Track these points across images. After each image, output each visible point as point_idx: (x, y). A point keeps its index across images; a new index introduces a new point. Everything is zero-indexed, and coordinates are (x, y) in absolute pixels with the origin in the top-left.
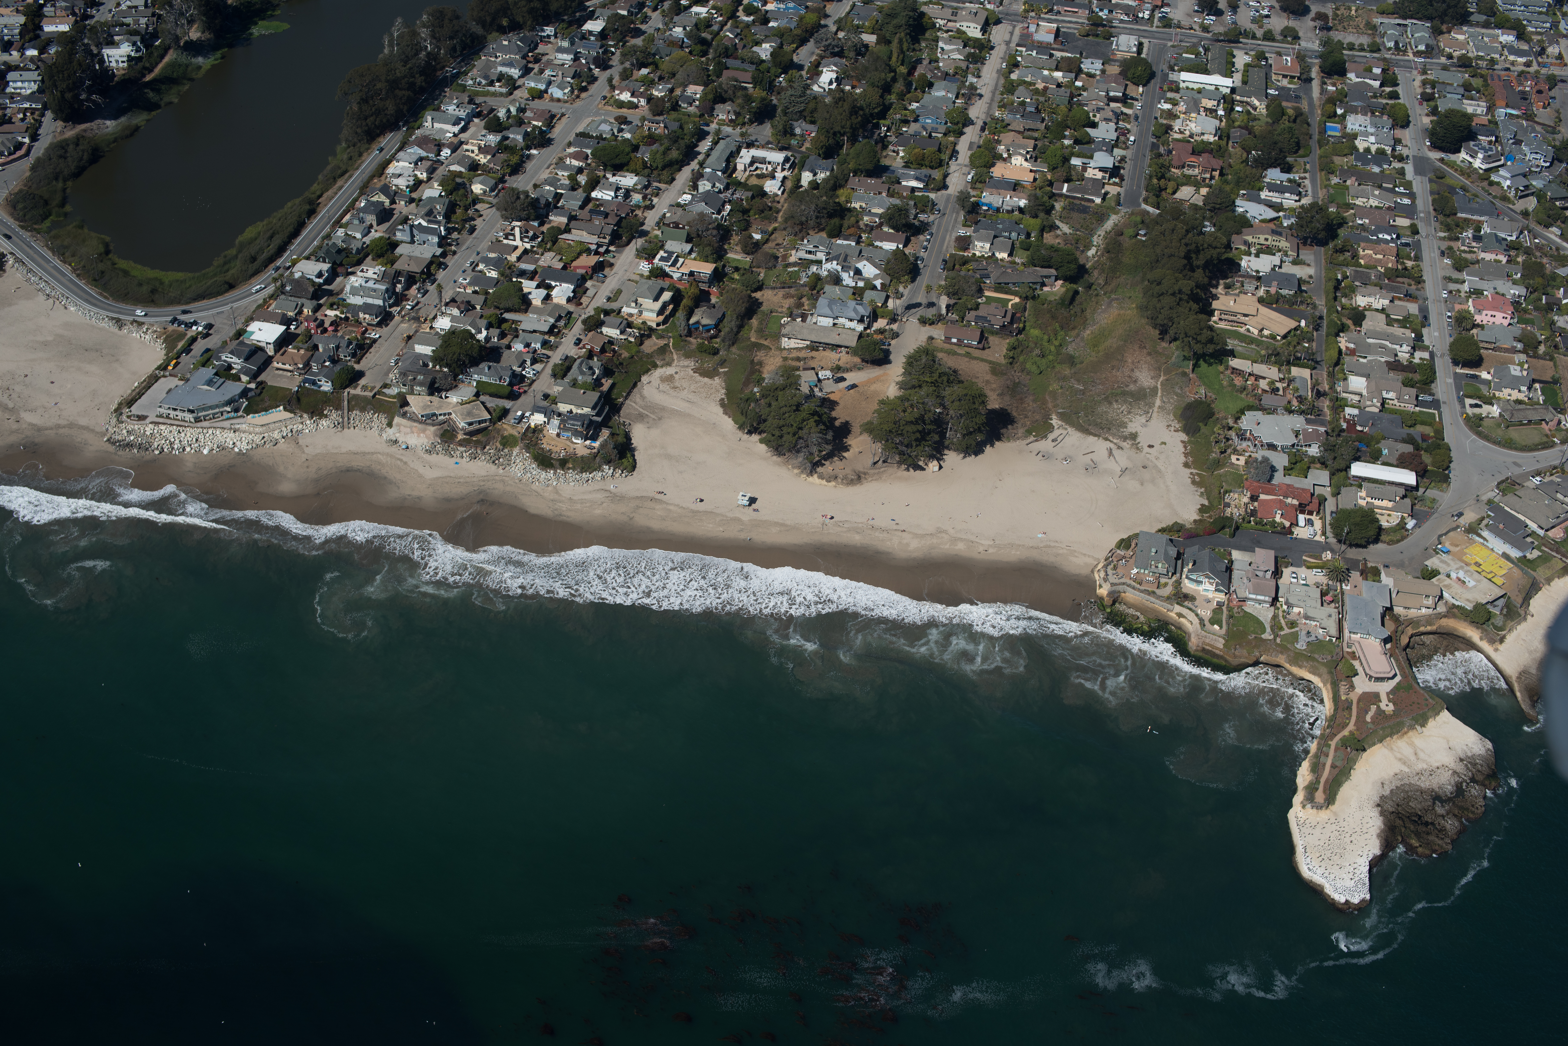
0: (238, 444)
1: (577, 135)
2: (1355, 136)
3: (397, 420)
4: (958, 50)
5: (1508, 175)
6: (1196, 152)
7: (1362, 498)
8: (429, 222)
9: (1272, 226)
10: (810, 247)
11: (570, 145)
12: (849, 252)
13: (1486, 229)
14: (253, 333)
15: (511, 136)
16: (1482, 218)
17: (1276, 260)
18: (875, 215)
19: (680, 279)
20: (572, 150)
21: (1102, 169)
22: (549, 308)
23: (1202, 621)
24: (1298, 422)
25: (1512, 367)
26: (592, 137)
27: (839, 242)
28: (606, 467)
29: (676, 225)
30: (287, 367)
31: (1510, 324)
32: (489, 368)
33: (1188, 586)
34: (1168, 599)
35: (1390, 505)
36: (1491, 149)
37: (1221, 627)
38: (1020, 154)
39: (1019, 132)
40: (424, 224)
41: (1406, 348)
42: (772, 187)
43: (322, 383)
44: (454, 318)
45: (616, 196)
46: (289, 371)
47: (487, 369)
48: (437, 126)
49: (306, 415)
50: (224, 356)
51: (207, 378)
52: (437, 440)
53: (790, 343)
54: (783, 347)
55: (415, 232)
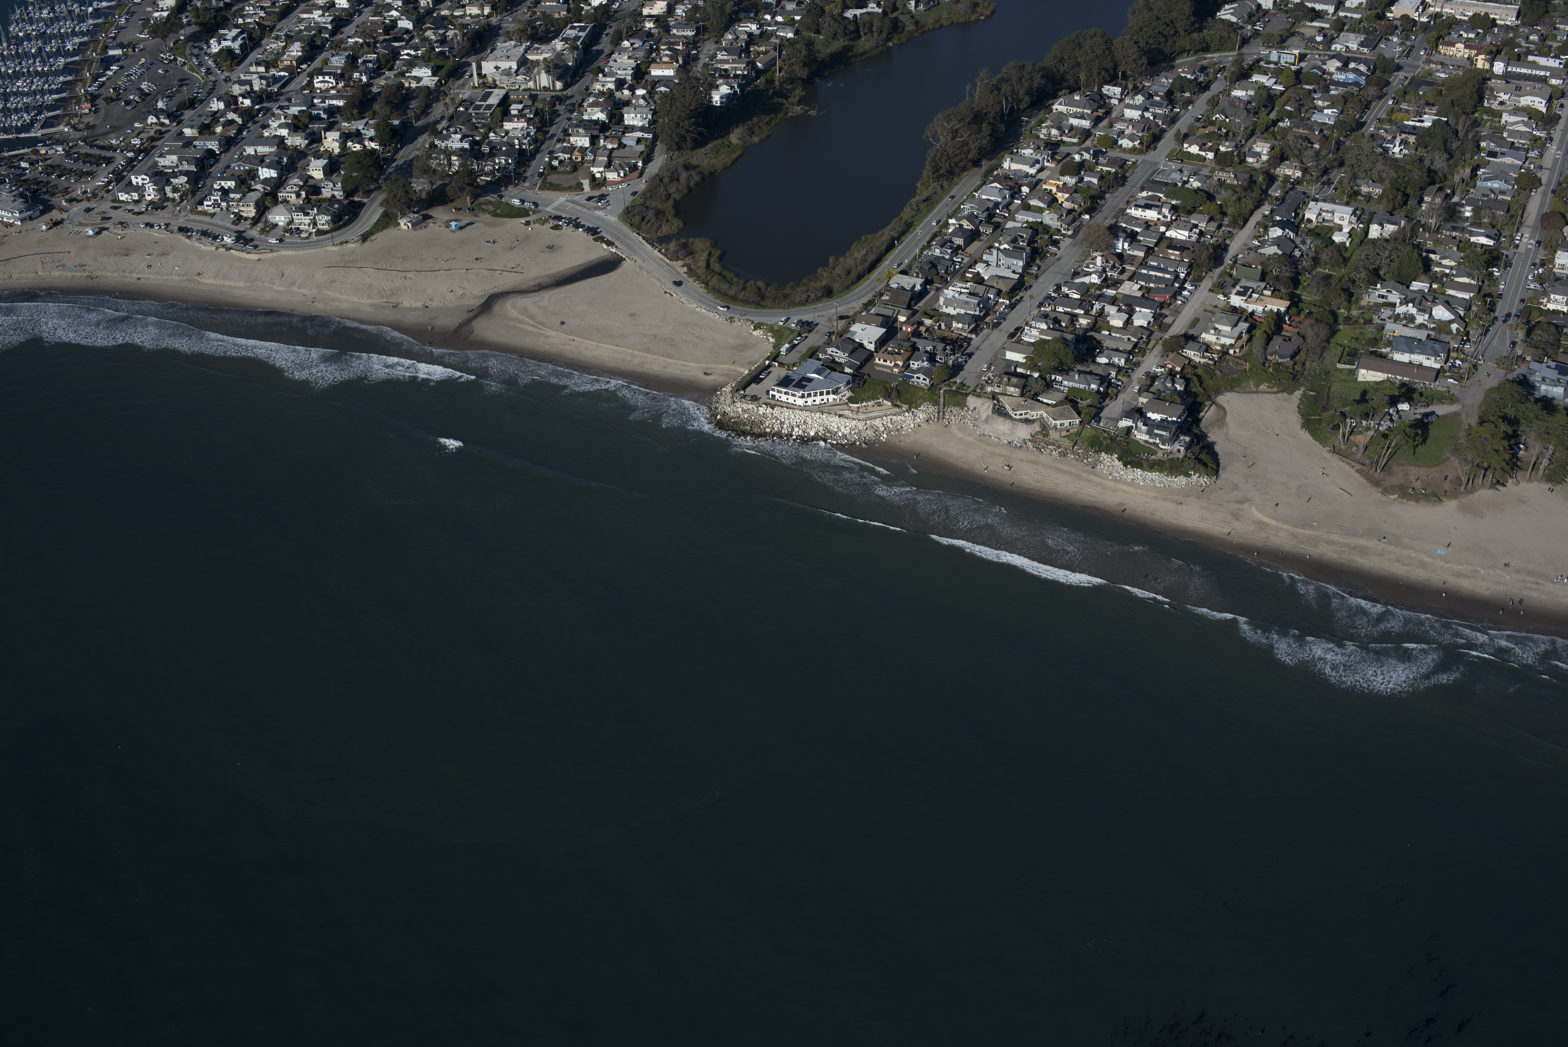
0: (842, 428)
1: (1151, 181)
4: (1523, 123)
8: (1014, 247)
10: (1384, 292)
11: (1142, 189)
15: (1087, 178)
20: (1144, 194)
22: (1131, 328)
26: (1163, 183)
28: (1192, 472)
29: (1249, 265)
30: (888, 364)
32: (1079, 376)
40: (1010, 249)
43: (921, 381)
44: (1042, 332)
45: (1190, 236)
46: (889, 367)
47: (1077, 376)
48: (1015, 166)
49: (905, 407)
50: (830, 350)
51: (815, 368)
52: (1029, 437)
53: (1367, 375)
54: (1360, 379)
55: (1001, 256)
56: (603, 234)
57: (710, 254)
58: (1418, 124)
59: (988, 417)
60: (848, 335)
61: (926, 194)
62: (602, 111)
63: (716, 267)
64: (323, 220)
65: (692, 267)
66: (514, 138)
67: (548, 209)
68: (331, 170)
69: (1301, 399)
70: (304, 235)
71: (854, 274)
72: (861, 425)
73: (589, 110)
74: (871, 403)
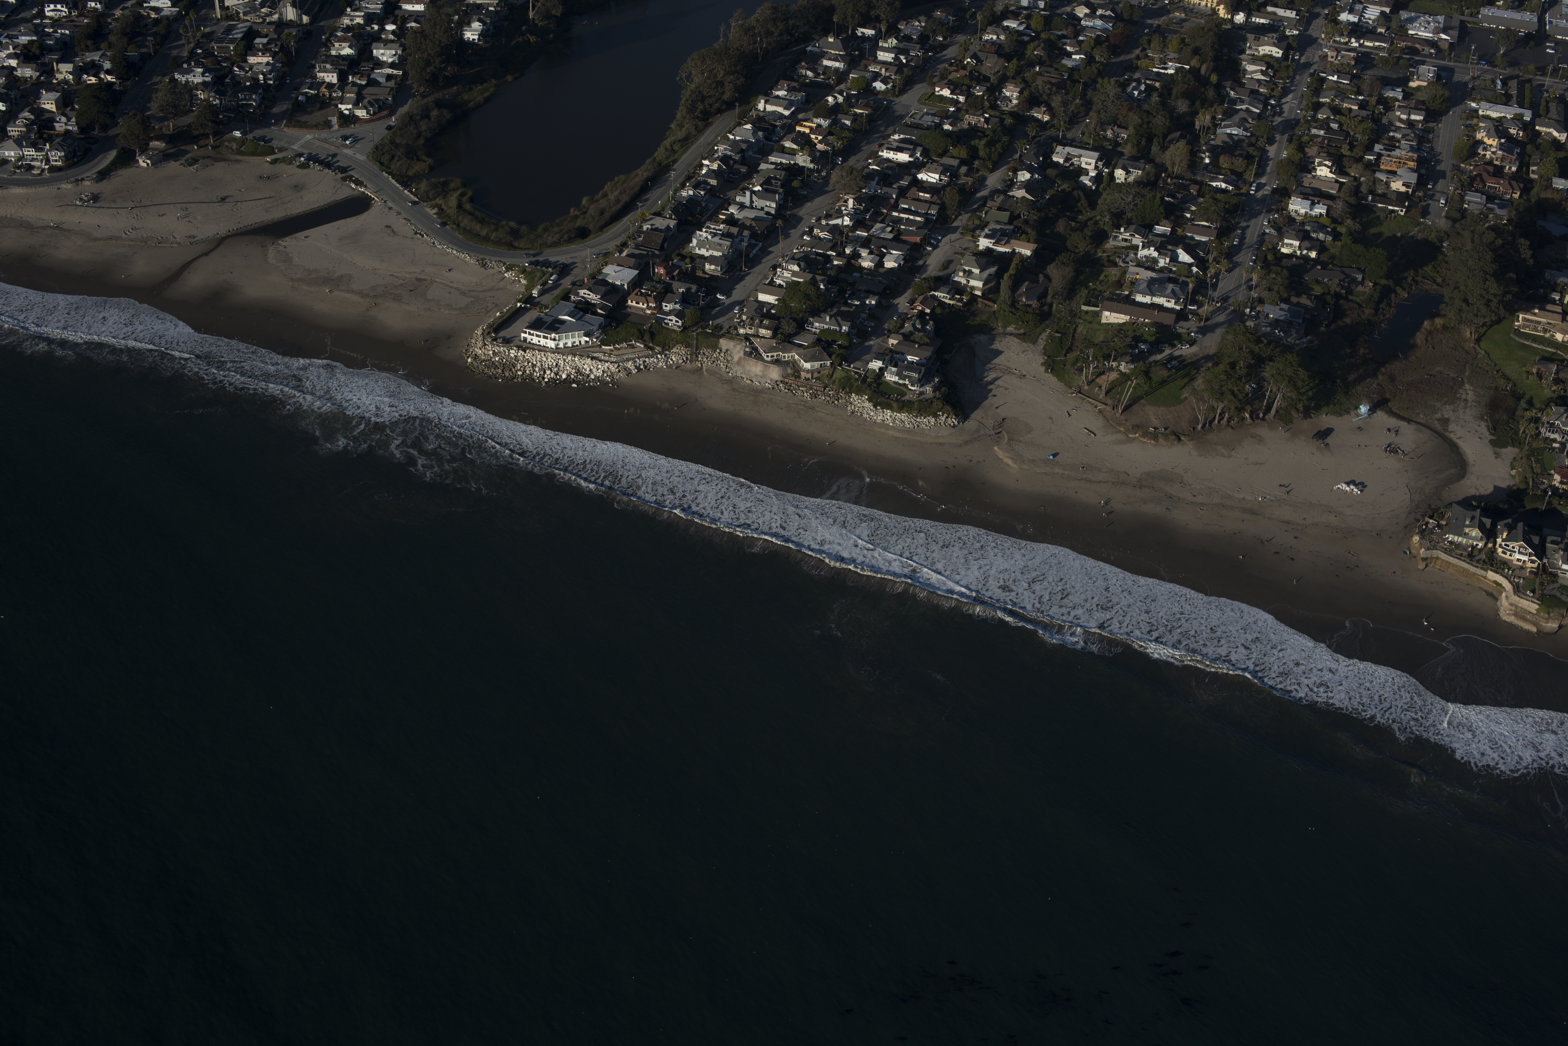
0: (594, 370)
4: (1262, 71)
6: (1497, 175)
8: (767, 189)
10: (1127, 236)
11: (894, 132)
12: (1165, 240)
14: (608, 274)
15: (840, 121)
20: (897, 137)
21: (1407, 183)
22: (881, 270)
23: (1516, 586)
28: (939, 413)
29: (999, 208)
30: (641, 306)
32: (830, 318)
33: (1503, 554)
34: (1483, 565)
37: (1535, 593)
38: (1326, 165)
39: (1324, 147)
40: (763, 191)
42: (1086, 181)
43: (673, 322)
44: (794, 274)
45: (941, 180)
46: (642, 309)
47: (828, 319)
48: (770, 108)
49: (658, 349)
50: (582, 292)
51: (567, 310)
52: (781, 379)
53: (1111, 317)
54: (1104, 321)
55: (755, 198)
56: (352, 173)
57: (462, 195)
58: (1163, 71)
59: (740, 358)
60: (600, 277)
61: (681, 134)
62: (350, 47)
63: (468, 206)
64: (56, 157)
65: (443, 207)
66: (258, 73)
67: (295, 147)
68: (64, 104)
69: (1047, 341)
70: (36, 172)
71: (607, 215)
72: (613, 368)
73: (337, 45)
74: (625, 345)
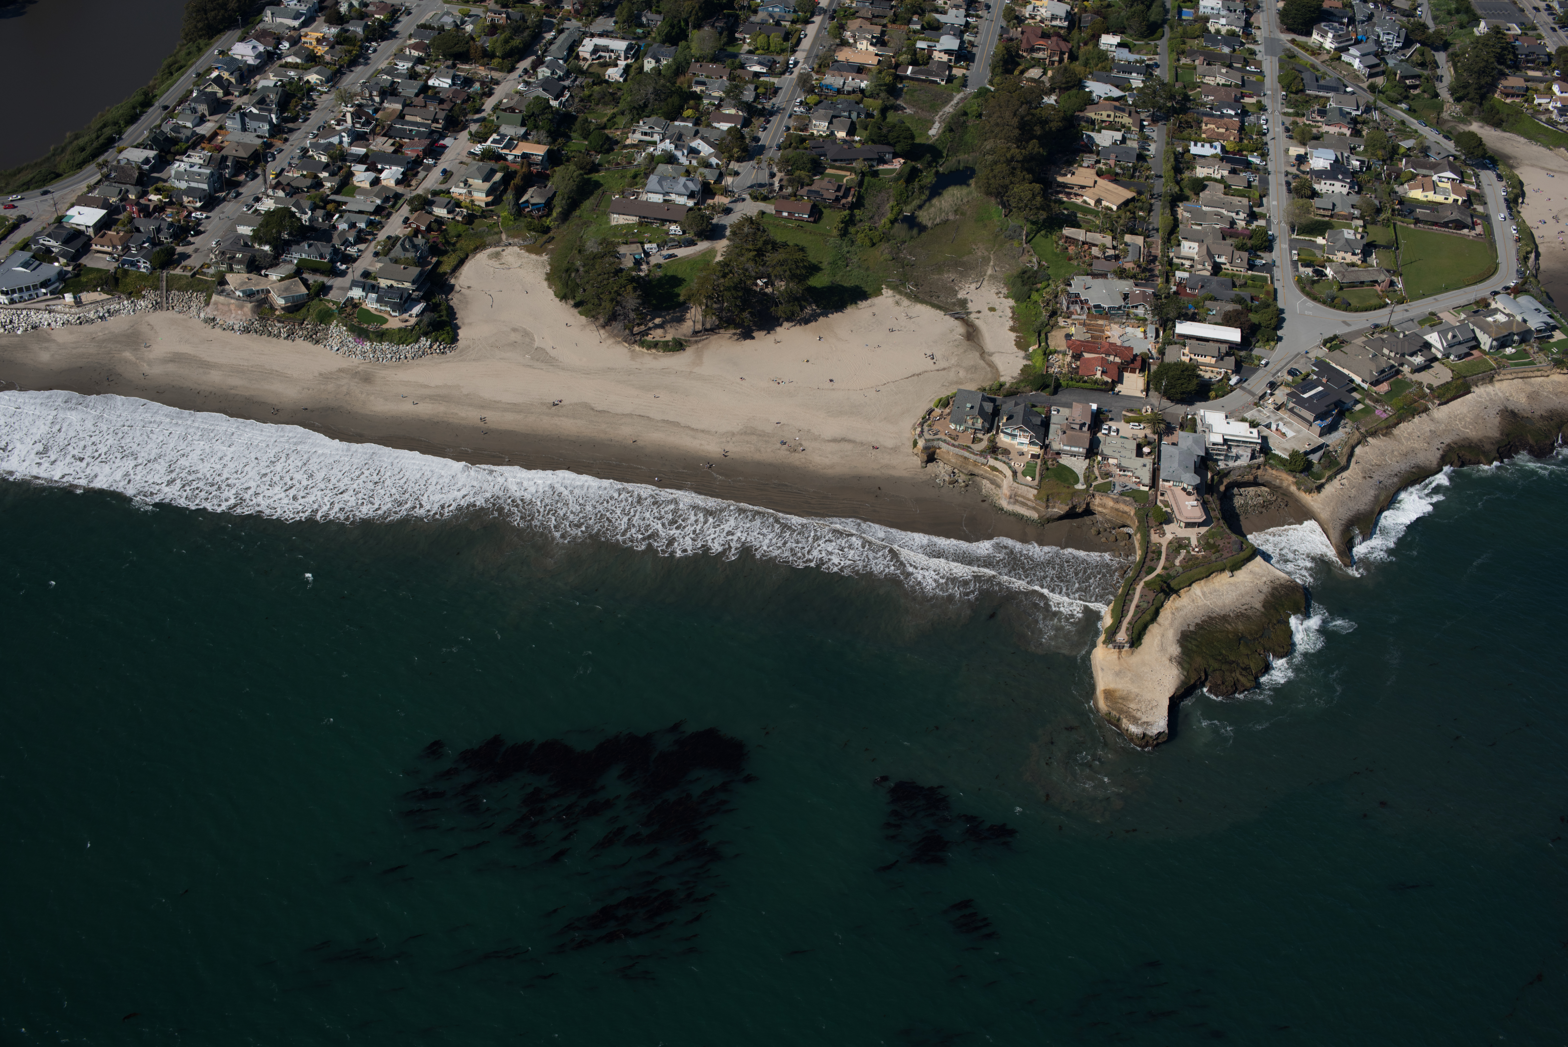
1: (419, 27)
2: (1206, 19)
3: (215, 297)
5: (1358, 54)
6: (1045, 35)
7: (1185, 356)
8: (260, 109)
9: (1117, 104)
10: (646, 129)
11: (410, 36)
12: (683, 131)
13: (1332, 104)
14: (72, 217)
15: (352, 29)
16: (1329, 95)
17: (1118, 136)
18: (715, 98)
19: (514, 162)
20: (413, 41)
21: (947, 52)
22: (377, 188)
23: (1015, 473)
24: (1126, 286)
25: (1345, 231)
26: (433, 28)
27: (677, 123)
28: (423, 339)
29: (512, 110)
30: (105, 249)
31: (1348, 193)
32: (310, 246)
33: (1004, 440)
34: (982, 453)
35: (1213, 360)
36: (1342, 30)
37: (1033, 479)
38: (865, 38)
39: (866, 19)
40: (255, 111)
41: (1242, 216)
42: (614, 74)
43: (141, 264)
44: (278, 200)
45: (453, 84)
47: (307, 247)
48: (276, 20)
49: (124, 295)
50: (41, 239)
51: (22, 260)
52: (255, 316)
53: (618, 220)
55: (246, 120)
60: (64, 221)
